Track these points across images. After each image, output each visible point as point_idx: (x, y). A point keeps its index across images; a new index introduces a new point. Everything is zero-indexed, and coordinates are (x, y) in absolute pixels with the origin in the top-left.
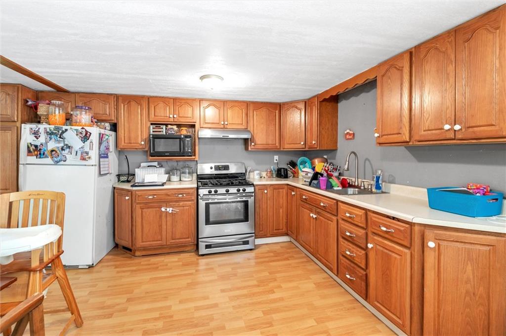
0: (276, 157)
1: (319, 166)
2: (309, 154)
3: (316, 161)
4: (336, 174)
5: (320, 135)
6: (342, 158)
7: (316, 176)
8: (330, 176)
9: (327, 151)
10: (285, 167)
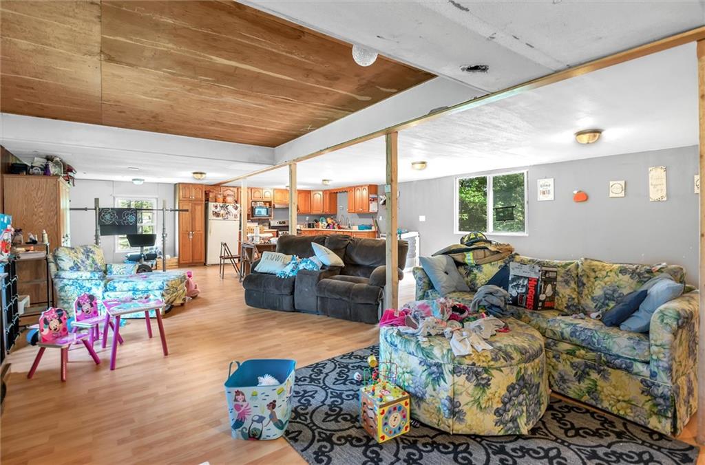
0: (308, 218)
1: (330, 221)
2: (325, 216)
3: (328, 219)
4: (336, 224)
5: (330, 208)
6: (339, 218)
7: (328, 225)
8: (334, 224)
9: (333, 215)
10: (312, 222)
